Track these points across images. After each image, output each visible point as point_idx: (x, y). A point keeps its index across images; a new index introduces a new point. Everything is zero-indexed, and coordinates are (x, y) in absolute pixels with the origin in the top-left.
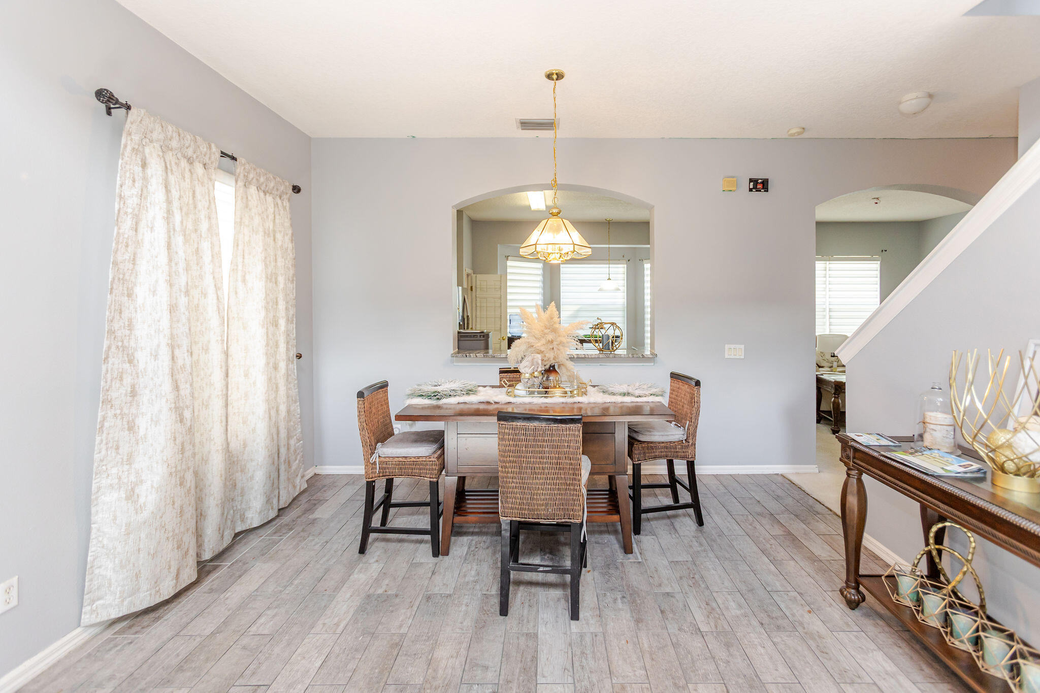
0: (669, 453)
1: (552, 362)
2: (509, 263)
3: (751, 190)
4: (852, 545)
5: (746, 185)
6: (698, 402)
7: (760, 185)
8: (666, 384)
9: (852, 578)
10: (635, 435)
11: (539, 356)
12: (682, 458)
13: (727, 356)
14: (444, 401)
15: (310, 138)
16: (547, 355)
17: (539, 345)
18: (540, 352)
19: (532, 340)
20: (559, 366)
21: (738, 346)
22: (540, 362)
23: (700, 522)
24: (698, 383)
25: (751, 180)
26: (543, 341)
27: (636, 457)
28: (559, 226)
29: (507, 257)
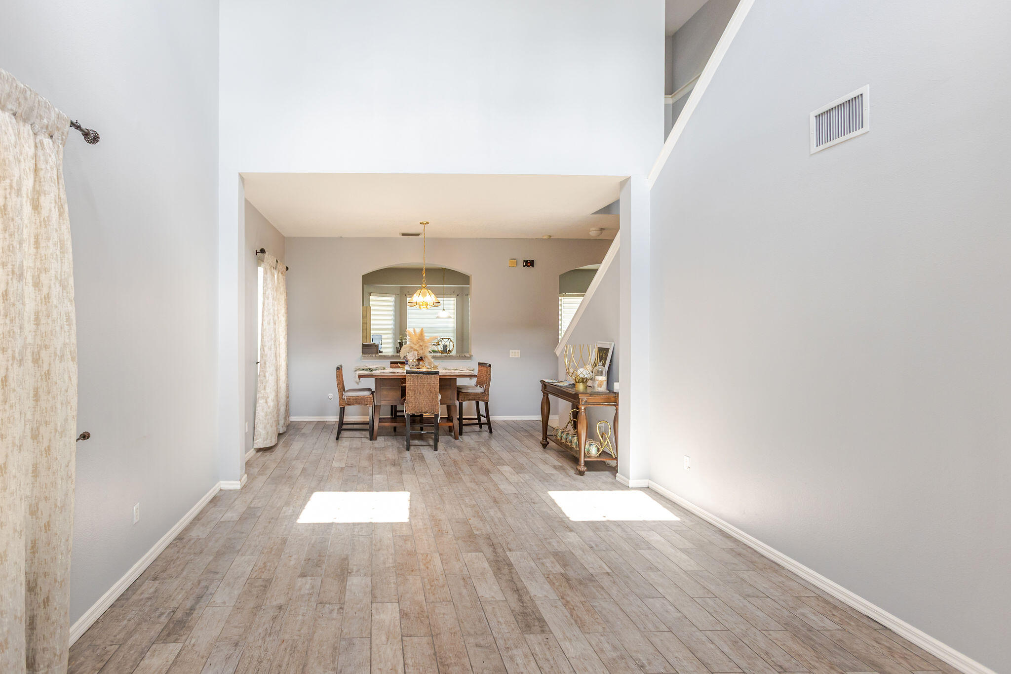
0: (477, 398)
1: (422, 355)
2: (372, 298)
3: (524, 266)
4: (545, 419)
5: (522, 264)
6: (490, 375)
7: (529, 264)
8: (476, 368)
9: (545, 437)
10: (460, 390)
11: (416, 352)
12: (482, 401)
13: (511, 356)
14: (374, 372)
15: (284, 237)
16: (420, 352)
17: (416, 347)
18: (417, 350)
19: (412, 345)
20: (425, 357)
21: (517, 351)
22: (416, 355)
23: (491, 432)
24: (490, 366)
25: (524, 261)
26: (418, 345)
27: (460, 399)
28: (425, 292)
29: (370, 294)
